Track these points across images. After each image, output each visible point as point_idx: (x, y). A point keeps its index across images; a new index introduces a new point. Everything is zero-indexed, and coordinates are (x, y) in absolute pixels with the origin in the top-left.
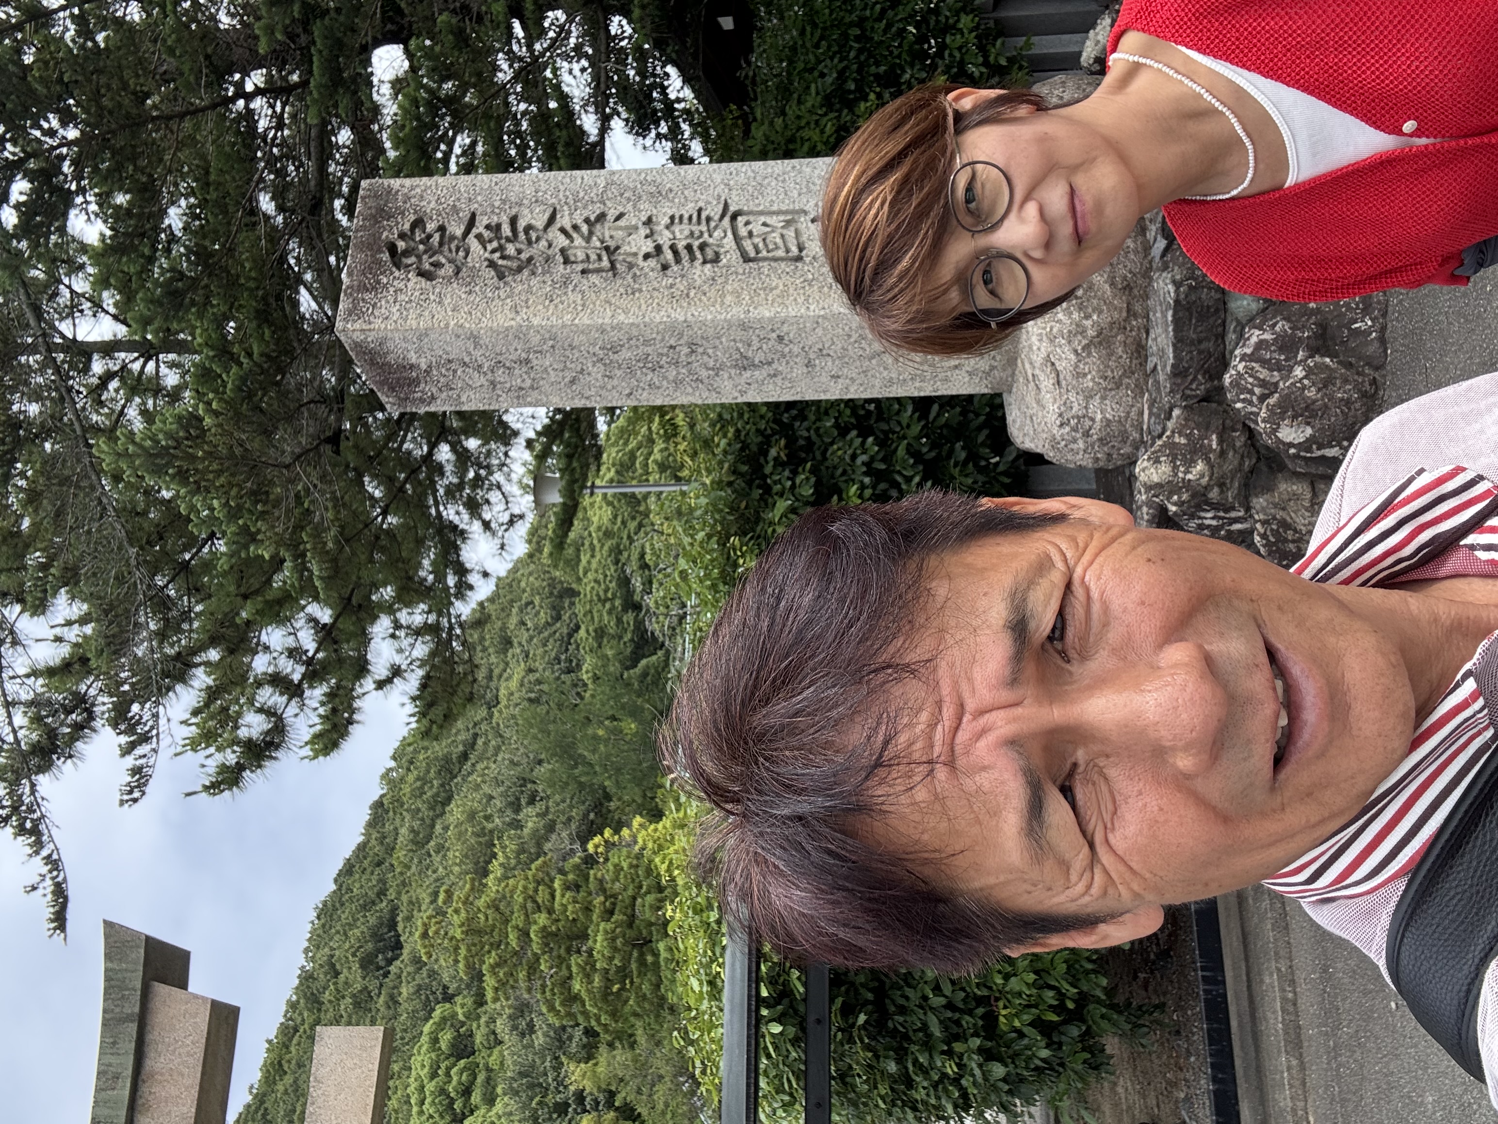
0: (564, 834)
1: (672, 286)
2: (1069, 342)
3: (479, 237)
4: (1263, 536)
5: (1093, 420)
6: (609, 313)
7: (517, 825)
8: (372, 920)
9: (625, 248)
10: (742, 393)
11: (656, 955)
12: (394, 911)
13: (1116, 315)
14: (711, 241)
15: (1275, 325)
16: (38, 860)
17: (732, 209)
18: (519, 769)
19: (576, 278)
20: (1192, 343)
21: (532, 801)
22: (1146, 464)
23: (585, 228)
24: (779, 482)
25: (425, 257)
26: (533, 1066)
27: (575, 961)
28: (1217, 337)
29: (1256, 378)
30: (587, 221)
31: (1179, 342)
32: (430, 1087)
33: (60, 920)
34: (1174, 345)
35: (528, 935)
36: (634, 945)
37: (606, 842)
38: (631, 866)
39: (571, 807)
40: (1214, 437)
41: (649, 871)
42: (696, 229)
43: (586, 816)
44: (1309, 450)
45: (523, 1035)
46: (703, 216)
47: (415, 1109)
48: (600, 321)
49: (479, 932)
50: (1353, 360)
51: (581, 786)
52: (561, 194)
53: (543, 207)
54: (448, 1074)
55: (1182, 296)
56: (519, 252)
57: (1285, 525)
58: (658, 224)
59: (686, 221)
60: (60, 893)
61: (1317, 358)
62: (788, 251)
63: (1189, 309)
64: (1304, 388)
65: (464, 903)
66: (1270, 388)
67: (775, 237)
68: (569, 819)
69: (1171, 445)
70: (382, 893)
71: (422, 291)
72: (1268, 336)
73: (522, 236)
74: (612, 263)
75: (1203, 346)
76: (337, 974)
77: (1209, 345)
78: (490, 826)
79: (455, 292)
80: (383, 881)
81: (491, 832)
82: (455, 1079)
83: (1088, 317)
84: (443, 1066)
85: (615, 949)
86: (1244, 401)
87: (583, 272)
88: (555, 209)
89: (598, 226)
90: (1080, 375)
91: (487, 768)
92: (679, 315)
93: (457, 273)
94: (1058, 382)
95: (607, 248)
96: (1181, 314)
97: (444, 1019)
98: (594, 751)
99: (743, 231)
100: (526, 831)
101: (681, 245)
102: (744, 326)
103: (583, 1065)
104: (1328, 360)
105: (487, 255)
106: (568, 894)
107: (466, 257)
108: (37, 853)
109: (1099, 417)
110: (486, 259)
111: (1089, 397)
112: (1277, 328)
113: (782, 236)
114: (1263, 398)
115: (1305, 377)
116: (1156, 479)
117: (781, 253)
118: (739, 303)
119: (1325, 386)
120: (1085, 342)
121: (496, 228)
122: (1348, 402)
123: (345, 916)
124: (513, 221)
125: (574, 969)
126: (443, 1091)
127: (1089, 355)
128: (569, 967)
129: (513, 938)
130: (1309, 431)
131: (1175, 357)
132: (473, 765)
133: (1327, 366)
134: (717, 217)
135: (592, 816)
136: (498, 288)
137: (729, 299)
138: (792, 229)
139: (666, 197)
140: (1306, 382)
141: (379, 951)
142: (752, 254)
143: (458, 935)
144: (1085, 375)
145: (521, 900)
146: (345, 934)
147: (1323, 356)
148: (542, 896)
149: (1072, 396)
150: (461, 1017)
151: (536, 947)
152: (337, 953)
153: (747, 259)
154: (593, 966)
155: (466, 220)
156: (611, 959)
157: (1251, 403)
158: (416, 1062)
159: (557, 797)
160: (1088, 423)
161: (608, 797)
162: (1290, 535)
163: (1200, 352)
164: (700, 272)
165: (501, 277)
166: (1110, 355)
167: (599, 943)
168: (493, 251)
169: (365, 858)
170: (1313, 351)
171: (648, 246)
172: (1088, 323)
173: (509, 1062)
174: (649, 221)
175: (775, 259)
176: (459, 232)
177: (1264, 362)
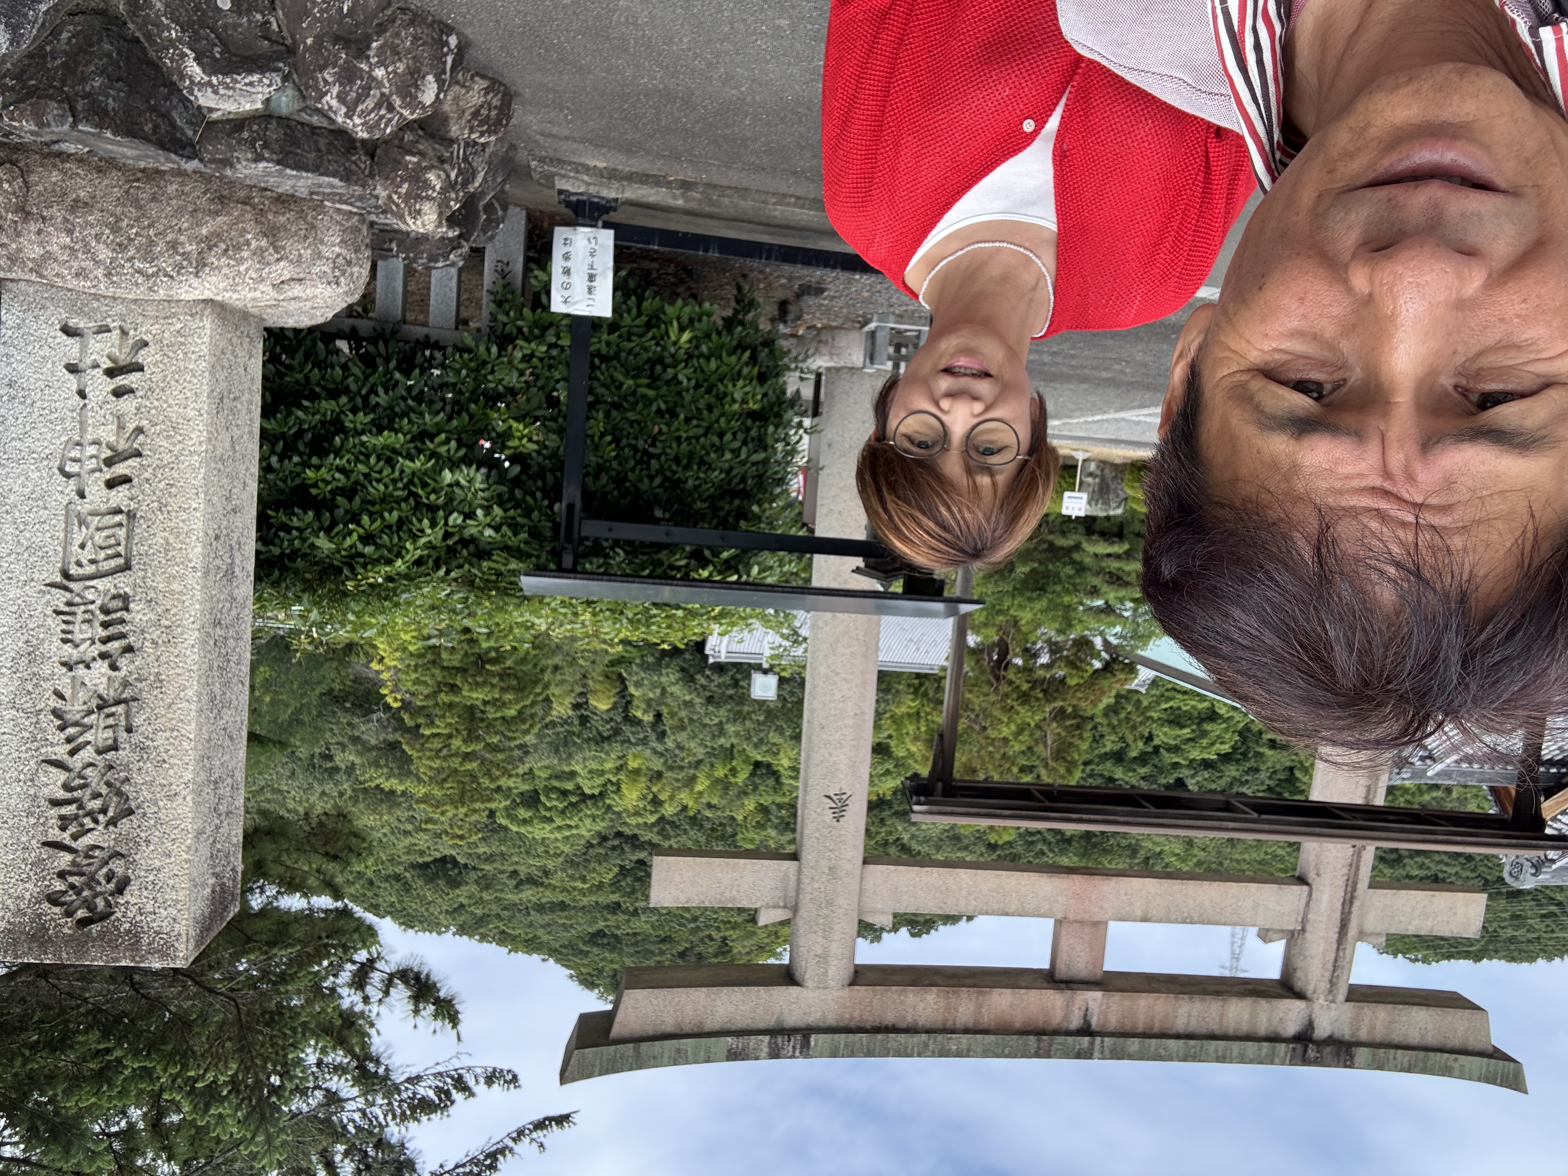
0: (363, 728)
1: (154, 643)
2: (268, 264)
3: (75, 837)
4: (482, 134)
5: (338, 255)
6: (185, 705)
7: (351, 769)
8: (420, 883)
9: (102, 690)
10: (248, 576)
11: (490, 649)
12: (413, 866)
13: (248, 216)
14: (99, 602)
15: (325, 81)
16: (517, 1148)
17: (58, 579)
18: (298, 771)
19: (136, 738)
20: (321, 157)
21: (329, 758)
22: (419, 222)
23: (71, 731)
24: (291, 541)
25: (98, 889)
26: (550, 744)
27: (492, 713)
28: (314, 134)
29: (372, 111)
30: (62, 728)
31: (317, 169)
32: (559, 822)
33: (562, 1120)
34: (321, 175)
35: (468, 754)
36: (483, 667)
37: (392, 692)
38: (416, 671)
39: (338, 723)
40: (408, 158)
41: (421, 656)
42: (80, 617)
43: (347, 710)
44: (444, 81)
45: (527, 753)
46: (67, 609)
47: (574, 832)
48: (193, 713)
49: (463, 793)
50: (376, 22)
51: (320, 714)
52: (23, 755)
53: (41, 774)
54: (549, 809)
55: (275, 157)
56: (96, 796)
57: (476, 114)
58: (71, 655)
59: (70, 627)
60: (540, 1125)
61: (372, 53)
62: (120, 525)
63: (287, 153)
64: (394, 72)
65: (437, 807)
66: (385, 102)
67: (99, 538)
68: (349, 724)
69: (407, 197)
70: (397, 877)
71: (143, 887)
72: (335, 90)
73: (77, 794)
74: (118, 703)
75: (324, 149)
76: (462, 906)
77: (323, 143)
78: (349, 792)
79: (145, 857)
80: (387, 878)
81: (354, 790)
82: (555, 803)
83: (248, 243)
84: (544, 813)
85: (485, 683)
86: (386, 125)
87: (129, 730)
88: (43, 761)
89: (68, 717)
90: (299, 260)
91: (294, 799)
92: (193, 636)
93: (123, 856)
94: (300, 280)
95: (100, 708)
96: (291, 162)
97: (509, 816)
98: (287, 705)
99: (90, 569)
100: (358, 761)
101: (102, 633)
102: (206, 574)
103: (554, 705)
104: (374, 45)
105: (100, 828)
106: (437, 722)
107: (102, 848)
108: (511, 1150)
109: (337, 249)
110: (106, 826)
111: (319, 255)
112: (330, 80)
113: (98, 529)
114: (391, 108)
115: (386, 68)
116: (434, 217)
117: (122, 533)
118: (182, 577)
119: (398, 53)
120: (271, 250)
121: (64, 823)
122: (416, 38)
123: (414, 906)
124: (56, 803)
125: (498, 715)
126: (563, 812)
127: (283, 248)
128: (496, 719)
129: (470, 766)
130: (430, 78)
131: (334, 176)
132: (289, 811)
133: (381, 47)
134: (68, 595)
135: (348, 705)
136: (145, 814)
137: (175, 586)
138: (89, 518)
139: (36, 648)
140: (390, 69)
141: (446, 875)
142: (121, 561)
143: (463, 810)
144: (300, 255)
145: (438, 762)
146: (429, 904)
147: (368, 48)
148: (436, 744)
149: (316, 270)
150: (508, 803)
151: (477, 747)
152: (444, 908)
153: (127, 567)
154: (497, 700)
155: (51, 851)
156: (493, 686)
157: (390, 120)
158: (539, 835)
159: (328, 735)
160: (340, 260)
161: (331, 691)
162: (484, 112)
163: (329, 152)
164: (139, 614)
165: (131, 812)
166: (286, 229)
167: (478, 696)
168: (96, 821)
169: (364, 895)
170: (361, 53)
171: (102, 667)
172: (254, 244)
173: (546, 762)
174: (69, 666)
175: (128, 538)
176: (68, 857)
177: (358, 100)
